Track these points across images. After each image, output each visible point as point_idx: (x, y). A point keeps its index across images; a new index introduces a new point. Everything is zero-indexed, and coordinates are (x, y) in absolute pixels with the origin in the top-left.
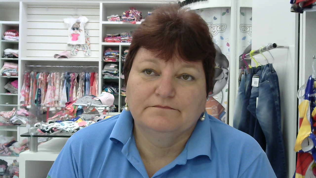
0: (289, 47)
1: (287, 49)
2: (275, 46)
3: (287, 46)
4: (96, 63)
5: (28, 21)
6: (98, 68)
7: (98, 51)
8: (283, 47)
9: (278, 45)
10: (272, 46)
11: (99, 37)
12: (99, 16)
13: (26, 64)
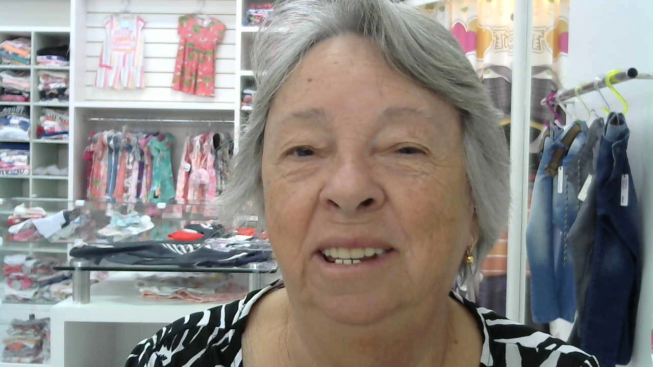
2: (632, 73)
4: (230, 114)
5: (88, 27)
6: (233, 123)
7: (233, 88)
10: (627, 73)
11: (234, 59)
12: (235, 15)
13: (84, 116)
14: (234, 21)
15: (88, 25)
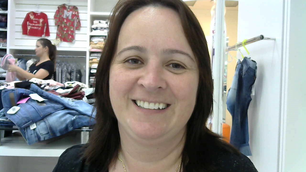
0: (276, 40)
1: (274, 41)
2: (262, 37)
3: (274, 38)
4: (84, 53)
5: (17, 11)
6: (85, 58)
7: (86, 41)
8: (270, 39)
9: (265, 36)
10: (259, 37)
11: (87, 27)
12: (87, 6)
13: (14, 53)
14: (87, 10)
15: (16, 10)
